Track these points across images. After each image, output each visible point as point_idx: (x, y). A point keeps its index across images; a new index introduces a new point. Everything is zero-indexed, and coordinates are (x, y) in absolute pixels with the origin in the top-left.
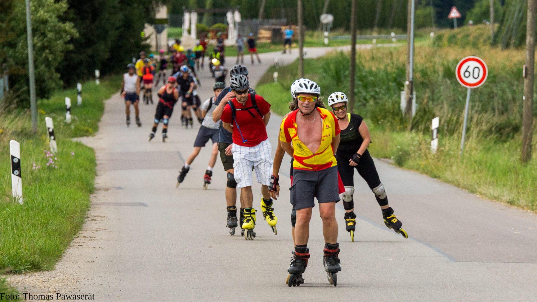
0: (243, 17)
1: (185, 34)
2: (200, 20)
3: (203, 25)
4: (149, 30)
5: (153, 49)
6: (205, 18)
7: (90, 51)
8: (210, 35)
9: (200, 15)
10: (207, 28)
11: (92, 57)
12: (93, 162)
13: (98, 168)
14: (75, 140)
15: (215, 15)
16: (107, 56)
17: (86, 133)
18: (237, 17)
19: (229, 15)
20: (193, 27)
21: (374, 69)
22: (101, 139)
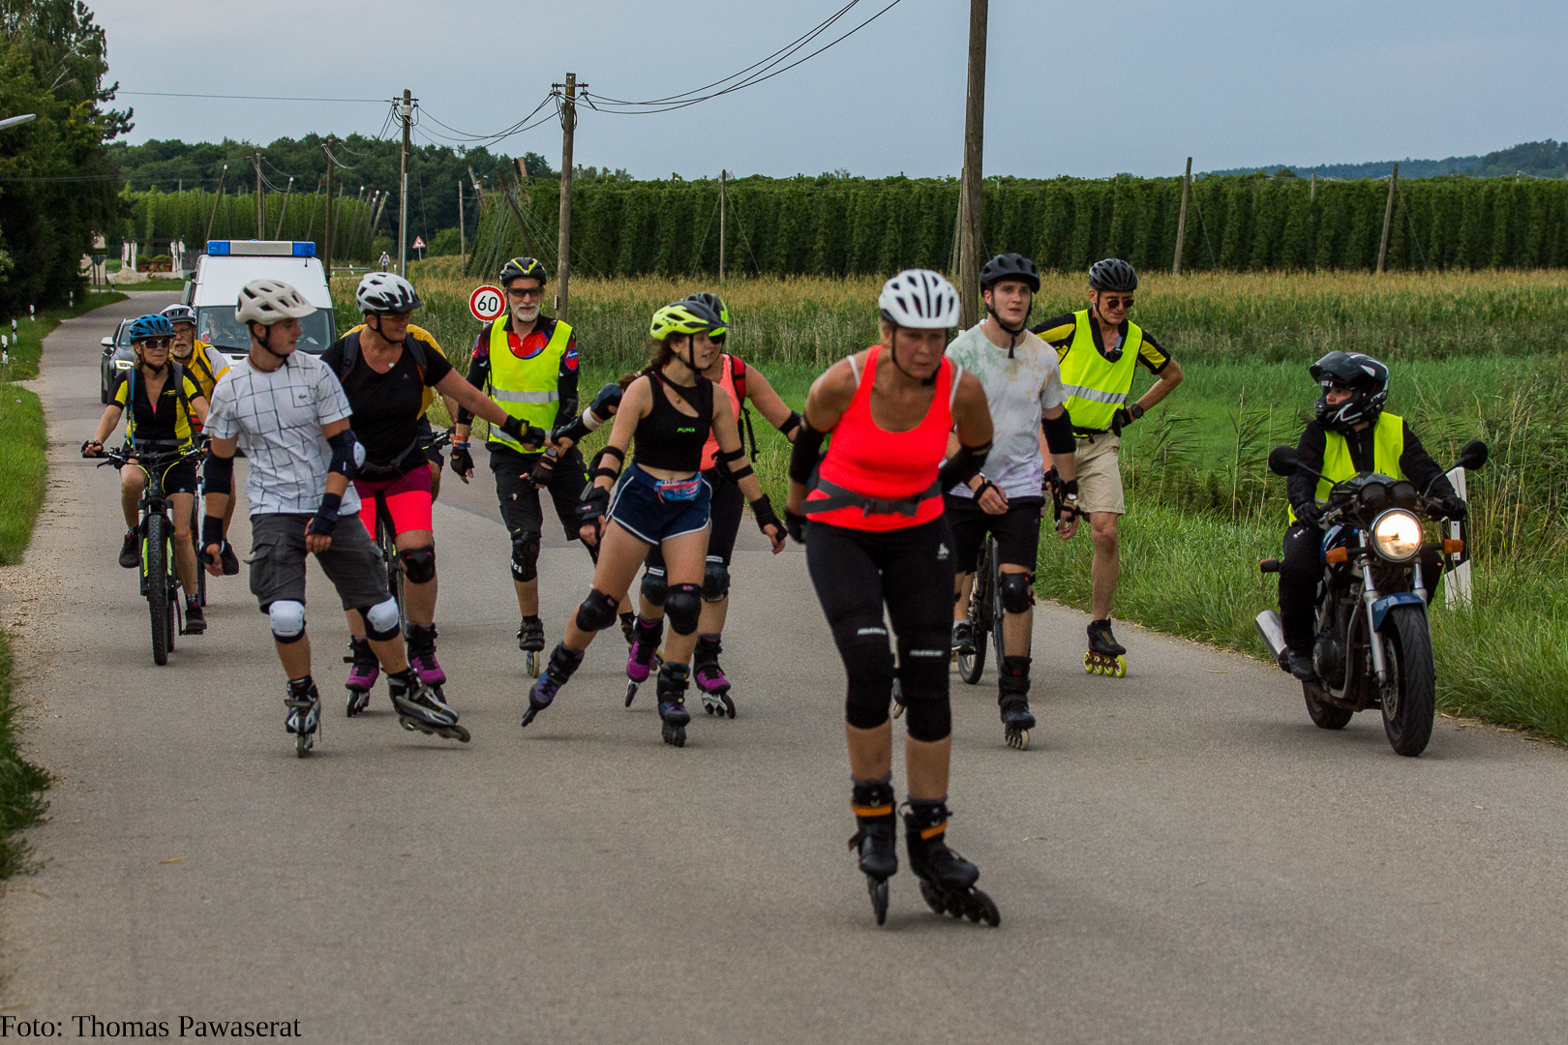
0: (186, 248)
1: (125, 266)
2: (140, 251)
3: (144, 256)
4: (86, 261)
5: (91, 282)
6: (145, 249)
7: (24, 284)
8: (152, 267)
9: (140, 246)
10: (149, 260)
11: (26, 290)
12: (39, 409)
13: (47, 417)
14: (14, 383)
15: (155, 245)
16: (42, 289)
17: (26, 376)
18: (182, 248)
19: (173, 245)
20: (133, 258)
21: (347, 302)
22: (42, 382)
